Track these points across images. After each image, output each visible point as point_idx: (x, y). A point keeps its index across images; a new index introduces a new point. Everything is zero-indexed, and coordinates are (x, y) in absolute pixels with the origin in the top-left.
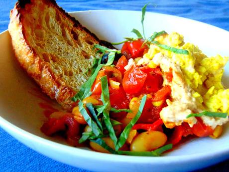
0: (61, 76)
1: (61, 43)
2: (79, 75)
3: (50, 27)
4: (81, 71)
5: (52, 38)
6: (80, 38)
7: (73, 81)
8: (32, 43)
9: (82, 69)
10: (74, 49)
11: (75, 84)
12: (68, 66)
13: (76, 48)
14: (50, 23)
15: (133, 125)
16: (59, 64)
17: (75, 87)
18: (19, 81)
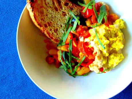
0: (53, 33)
1: (52, 12)
2: (61, 29)
3: (47, 4)
4: (61, 26)
5: (48, 11)
6: (62, 4)
7: (58, 34)
8: (39, 20)
9: (62, 25)
10: (59, 12)
11: (59, 36)
12: (56, 26)
13: (60, 12)
14: (47, 1)
15: (79, 65)
16: (51, 27)
17: (59, 38)
18: (35, 30)
